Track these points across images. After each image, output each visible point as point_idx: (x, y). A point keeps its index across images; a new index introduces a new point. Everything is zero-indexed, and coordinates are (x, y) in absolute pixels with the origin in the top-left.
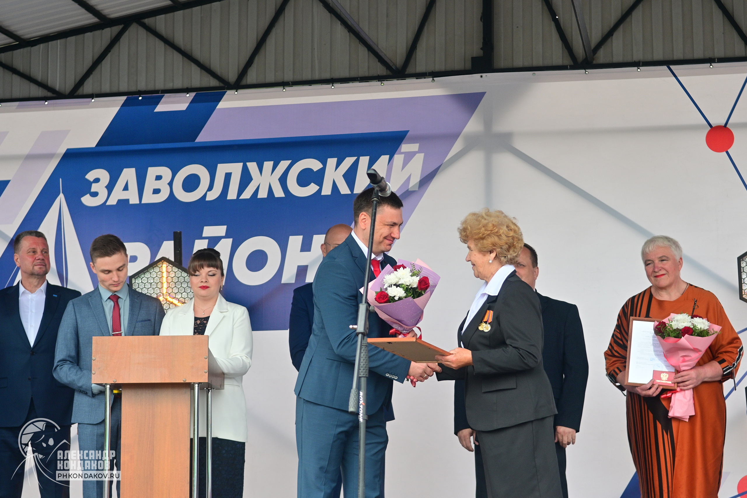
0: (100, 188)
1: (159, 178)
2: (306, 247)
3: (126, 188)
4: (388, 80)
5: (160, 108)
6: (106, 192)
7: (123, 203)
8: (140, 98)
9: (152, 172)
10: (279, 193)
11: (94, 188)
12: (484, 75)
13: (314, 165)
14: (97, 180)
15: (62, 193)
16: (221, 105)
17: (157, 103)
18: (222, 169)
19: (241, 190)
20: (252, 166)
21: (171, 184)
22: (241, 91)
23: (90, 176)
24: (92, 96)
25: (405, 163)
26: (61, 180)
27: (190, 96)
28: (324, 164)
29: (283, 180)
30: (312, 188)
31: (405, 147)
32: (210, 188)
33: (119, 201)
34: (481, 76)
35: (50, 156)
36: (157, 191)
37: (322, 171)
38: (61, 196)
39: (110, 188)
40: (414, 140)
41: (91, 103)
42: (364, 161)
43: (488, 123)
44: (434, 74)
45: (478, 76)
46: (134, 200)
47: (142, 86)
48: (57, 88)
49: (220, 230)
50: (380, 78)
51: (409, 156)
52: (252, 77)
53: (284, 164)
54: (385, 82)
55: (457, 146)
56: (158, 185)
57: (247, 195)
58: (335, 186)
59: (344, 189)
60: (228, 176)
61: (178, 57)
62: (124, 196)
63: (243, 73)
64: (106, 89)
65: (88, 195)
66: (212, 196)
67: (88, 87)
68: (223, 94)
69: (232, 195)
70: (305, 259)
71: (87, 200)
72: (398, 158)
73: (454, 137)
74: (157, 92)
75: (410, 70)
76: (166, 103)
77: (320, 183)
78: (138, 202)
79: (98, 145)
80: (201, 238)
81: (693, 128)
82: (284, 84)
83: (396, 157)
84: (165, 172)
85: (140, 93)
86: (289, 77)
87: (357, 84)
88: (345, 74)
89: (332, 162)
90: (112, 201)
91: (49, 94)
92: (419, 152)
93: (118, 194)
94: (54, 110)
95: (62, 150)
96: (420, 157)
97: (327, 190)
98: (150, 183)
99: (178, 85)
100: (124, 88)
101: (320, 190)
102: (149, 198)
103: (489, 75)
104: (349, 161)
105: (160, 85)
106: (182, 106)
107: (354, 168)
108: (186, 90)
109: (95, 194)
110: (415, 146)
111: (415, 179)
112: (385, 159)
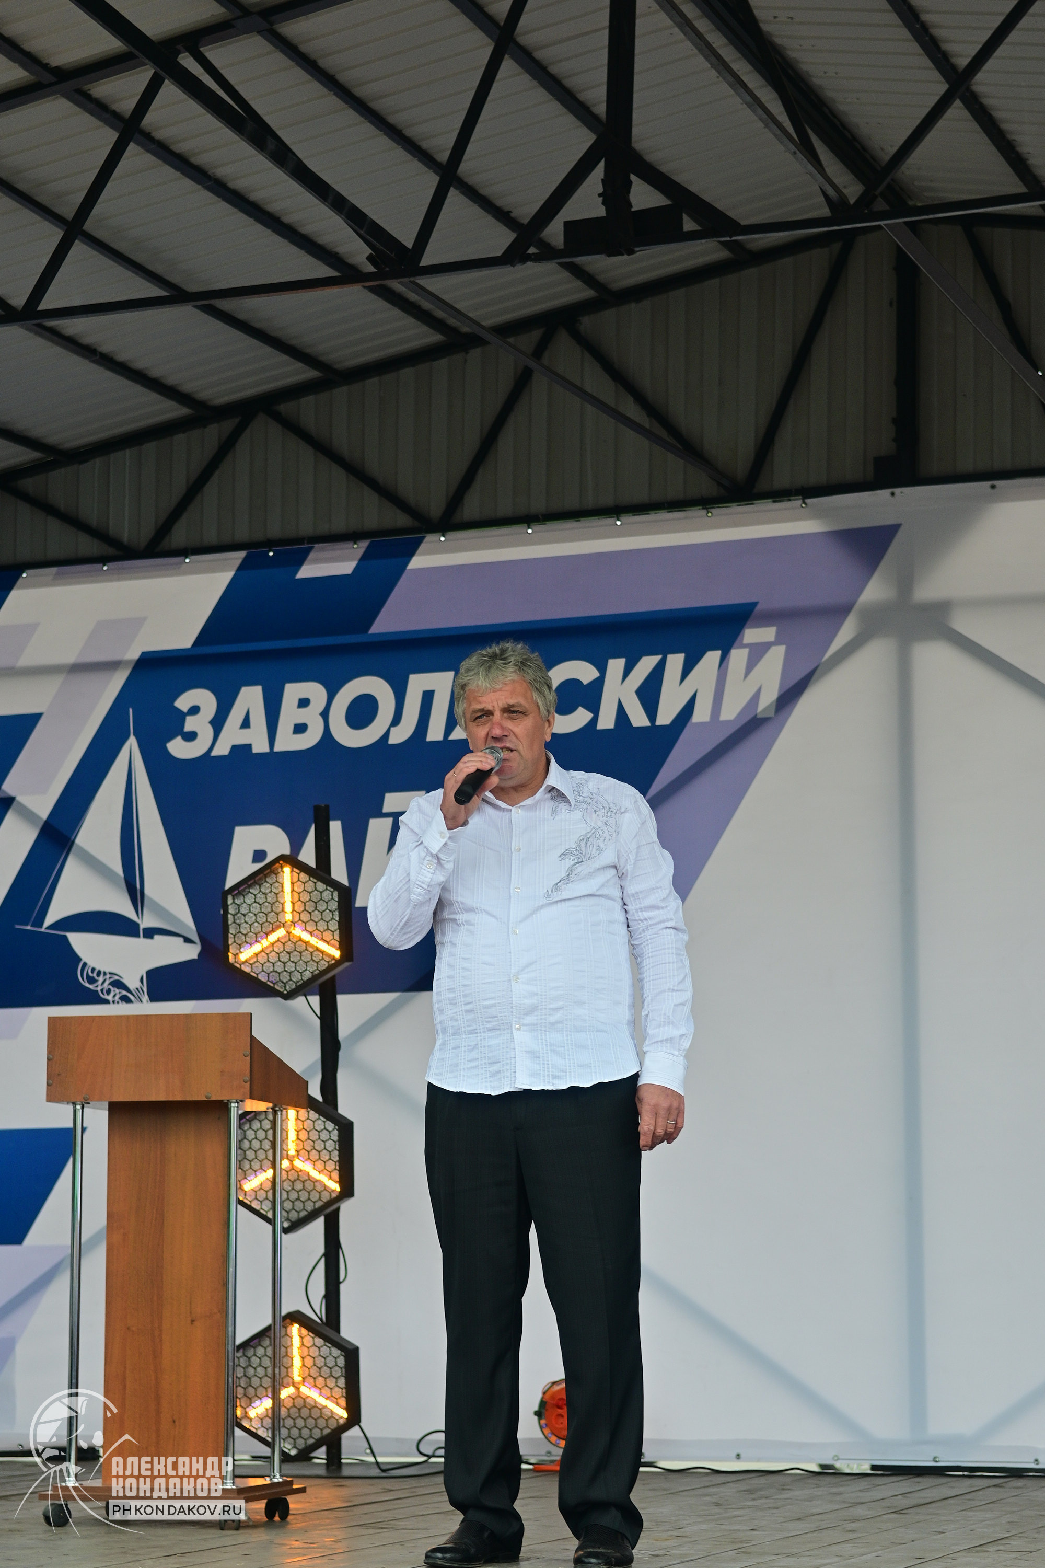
0: (199, 724)
1: (304, 703)
3: (246, 724)
4: (720, 506)
5: (307, 571)
6: (210, 731)
7: (243, 751)
8: (271, 554)
9: (293, 692)
11: (190, 724)
12: (897, 491)
13: (584, 672)
14: (195, 710)
15: (134, 735)
16: (417, 562)
17: (300, 563)
18: (417, 683)
21: (325, 714)
22: (453, 535)
23: (183, 702)
24: (184, 552)
25: (751, 665)
26: (131, 710)
27: (361, 547)
28: (602, 669)
30: (579, 718)
31: (751, 635)
32: (396, 720)
33: (235, 748)
34: (893, 494)
35: (112, 665)
36: (300, 728)
37: (598, 685)
38: (132, 742)
39: (218, 723)
40: (768, 618)
41: (184, 566)
42: (675, 661)
43: (905, 584)
44: (808, 492)
45: (884, 494)
46: (260, 746)
47: (275, 530)
48: (125, 539)
50: (707, 503)
51: (758, 652)
52: (471, 507)
54: (715, 511)
55: (847, 632)
56: (302, 716)
58: (621, 713)
59: (639, 718)
60: (428, 697)
61: (339, 474)
62: (243, 737)
63: (456, 500)
64: (211, 537)
65: (179, 739)
66: (399, 736)
67: (179, 536)
68: (419, 541)
69: (435, 733)
71: (178, 748)
72: (738, 656)
73: (842, 611)
74: (300, 540)
75: (762, 485)
76: (317, 561)
77: (594, 707)
78: (267, 750)
79: (198, 642)
80: (381, 815)
82: (529, 519)
83: (734, 653)
84: (315, 691)
85: (270, 543)
86: (538, 505)
87: (664, 515)
88: (641, 496)
89: (616, 666)
90: (222, 749)
91: (111, 551)
92: (777, 642)
93: (231, 736)
94: (118, 580)
95: (134, 654)
96: (777, 654)
97: (607, 721)
98: (289, 714)
99: (339, 525)
100: (242, 533)
101: (594, 721)
102: (287, 742)
103: (908, 490)
104: (647, 664)
105: (306, 527)
106: (346, 567)
107: (657, 676)
108: (353, 537)
109: (191, 737)
110: (766, 634)
111: (769, 697)
112: (712, 657)
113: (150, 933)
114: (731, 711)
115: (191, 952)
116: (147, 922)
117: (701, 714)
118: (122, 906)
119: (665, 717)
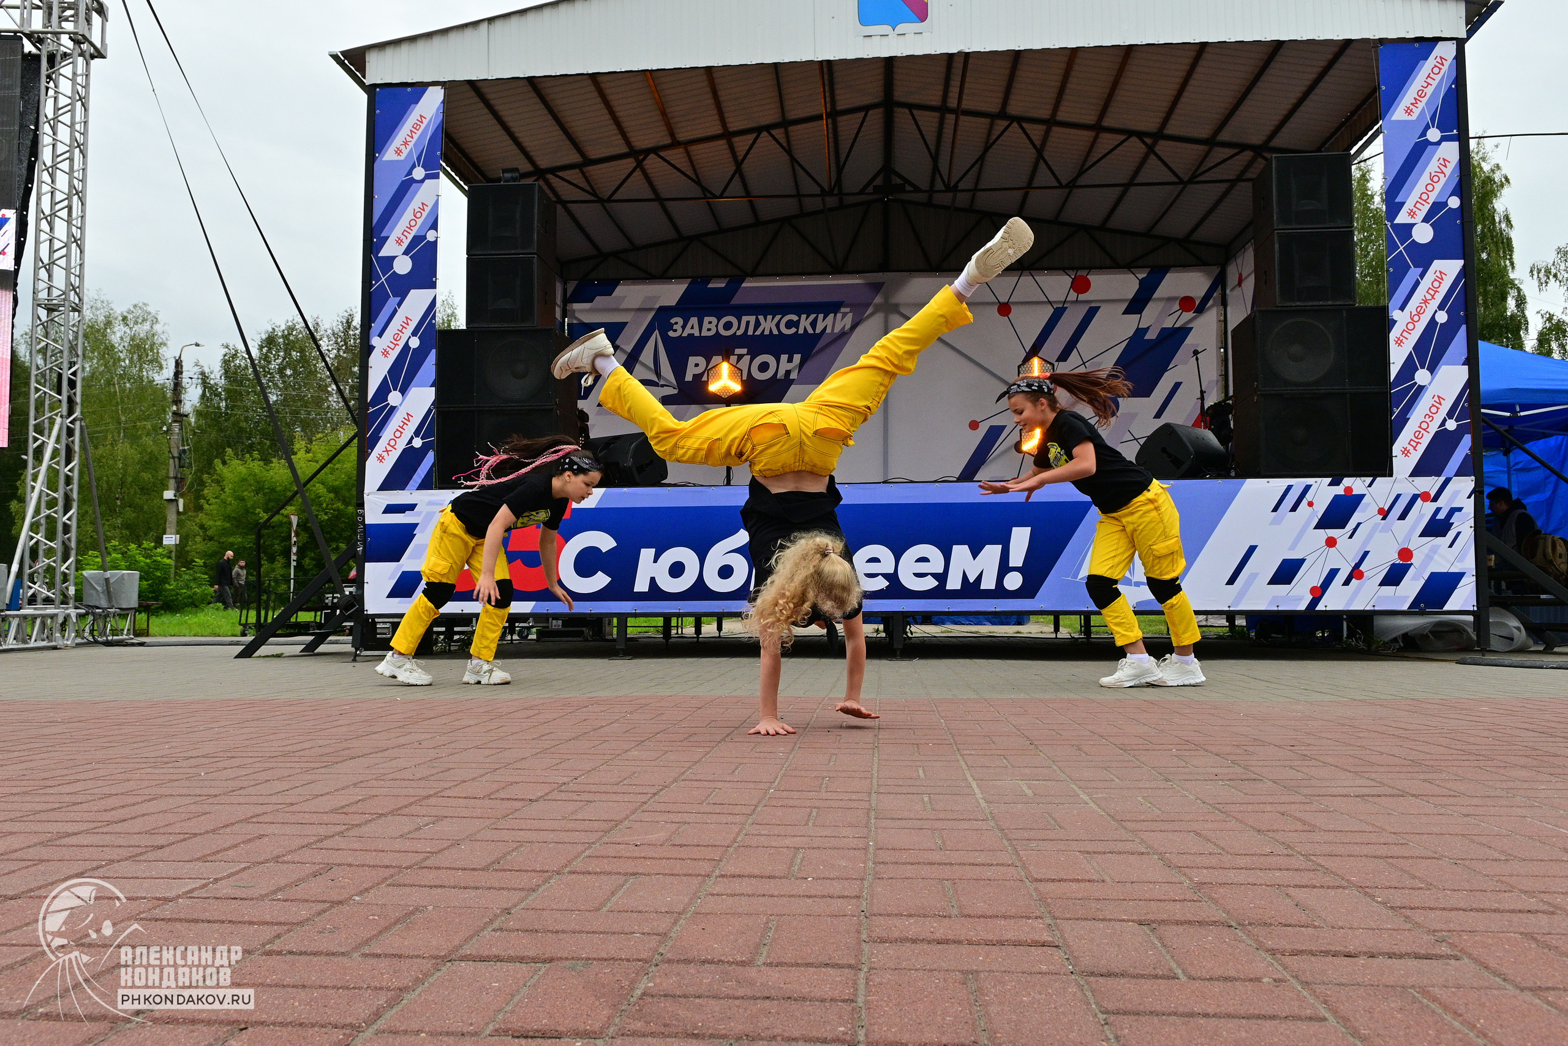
0: (678, 327)
1: (710, 323)
2: (790, 360)
3: (692, 328)
4: (836, 274)
5: (710, 286)
6: (681, 329)
7: (691, 335)
8: (700, 280)
9: (707, 319)
10: (775, 332)
11: (675, 327)
12: (884, 273)
13: (795, 318)
14: (676, 323)
15: (657, 330)
16: (744, 285)
17: (709, 283)
18: (745, 319)
19: (755, 330)
20: (761, 318)
21: (717, 326)
22: (755, 278)
23: (673, 321)
24: (672, 278)
25: (843, 317)
26: (656, 323)
27: (727, 280)
28: (800, 317)
29: (778, 325)
30: (793, 330)
31: (843, 310)
32: (738, 329)
33: (689, 335)
35: (651, 309)
36: (709, 330)
37: (799, 321)
38: (656, 332)
39: (684, 327)
40: (846, 307)
41: (672, 282)
42: (821, 316)
43: (886, 299)
44: (858, 272)
45: (881, 273)
46: (697, 334)
47: (701, 273)
48: (653, 274)
49: (744, 351)
50: (830, 273)
51: (844, 315)
52: (761, 270)
53: (778, 317)
55: (870, 310)
56: (710, 326)
57: (758, 333)
58: (805, 329)
59: (810, 331)
60: (748, 323)
61: (719, 258)
62: (691, 332)
63: (756, 268)
64: (680, 274)
65: (671, 331)
66: (739, 333)
67: (670, 274)
68: (744, 279)
69: (750, 332)
70: (789, 366)
71: (671, 334)
72: (839, 316)
73: (868, 305)
74: (709, 277)
75: (845, 269)
76: (714, 283)
77: (798, 329)
78: (699, 335)
79: (677, 304)
80: (733, 355)
81: (992, 304)
82: (779, 275)
84: (714, 320)
85: (699, 277)
87: (818, 276)
89: (804, 317)
90: (685, 334)
91: (649, 277)
92: (850, 312)
93: (688, 331)
94: (652, 285)
95: (657, 307)
96: (850, 315)
97: (801, 331)
98: (706, 325)
99: (721, 273)
100: (690, 274)
101: (797, 331)
102: (705, 333)
103: (887, 273)
104: (813, 316)
105: (711, 273)
106: (723, 285)
107: (815, 320)
108: (725, 277)
109: (675, 331)
110: (848, 310)
111: (848, 327)
112: (832, 315)
113: (662, 386)
114: (837, 330)
115: (676, 392)
116: (662, 382)
117: (828, 330)
118: (654, 378)
119: (818, 331)
